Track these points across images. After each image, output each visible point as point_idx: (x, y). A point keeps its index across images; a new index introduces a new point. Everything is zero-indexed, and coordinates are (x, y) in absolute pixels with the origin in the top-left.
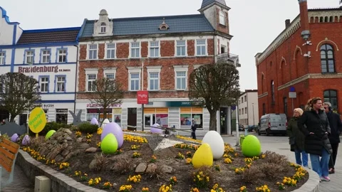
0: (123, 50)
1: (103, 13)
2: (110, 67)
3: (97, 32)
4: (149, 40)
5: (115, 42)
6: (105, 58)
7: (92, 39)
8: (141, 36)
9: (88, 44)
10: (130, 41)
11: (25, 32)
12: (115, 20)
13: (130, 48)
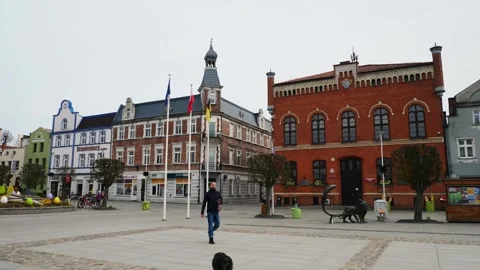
0: (140, 131)
1: (129, 101)
2: (131, 145)
3: (124, 117)
4: (157, 122)
5: (135, 124)
6: (129, 138)
7: (121, 123)
8: (152, 119)
9: (118, 127)
10: (144, 123)
11: (84, 119)
12: (136, 106)
13: (145, 128)
